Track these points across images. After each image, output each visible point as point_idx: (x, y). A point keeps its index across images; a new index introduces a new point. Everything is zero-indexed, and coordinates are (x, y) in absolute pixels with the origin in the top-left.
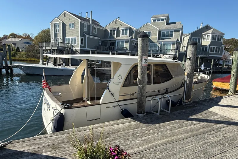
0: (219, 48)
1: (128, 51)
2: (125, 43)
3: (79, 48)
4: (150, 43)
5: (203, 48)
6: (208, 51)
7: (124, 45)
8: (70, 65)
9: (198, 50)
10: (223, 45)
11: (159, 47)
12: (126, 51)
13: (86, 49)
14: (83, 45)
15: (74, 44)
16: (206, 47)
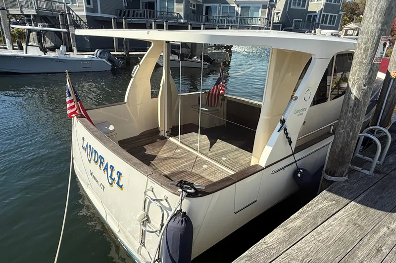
0: (336, 16)
1: (182, 21)
2: (175, 4)
3: (84, 13)
4: (222, 5)
5: (309, 16)
6: (317, 21)
7: (173, 9)
8: (75, 49)
9: (301, 20)
10: (342, 11)
11: (237, 13)
12: (179, 21)
13: (99, 14)
14: (91, 6)
15: (72, 4)
16: (316, 14)
